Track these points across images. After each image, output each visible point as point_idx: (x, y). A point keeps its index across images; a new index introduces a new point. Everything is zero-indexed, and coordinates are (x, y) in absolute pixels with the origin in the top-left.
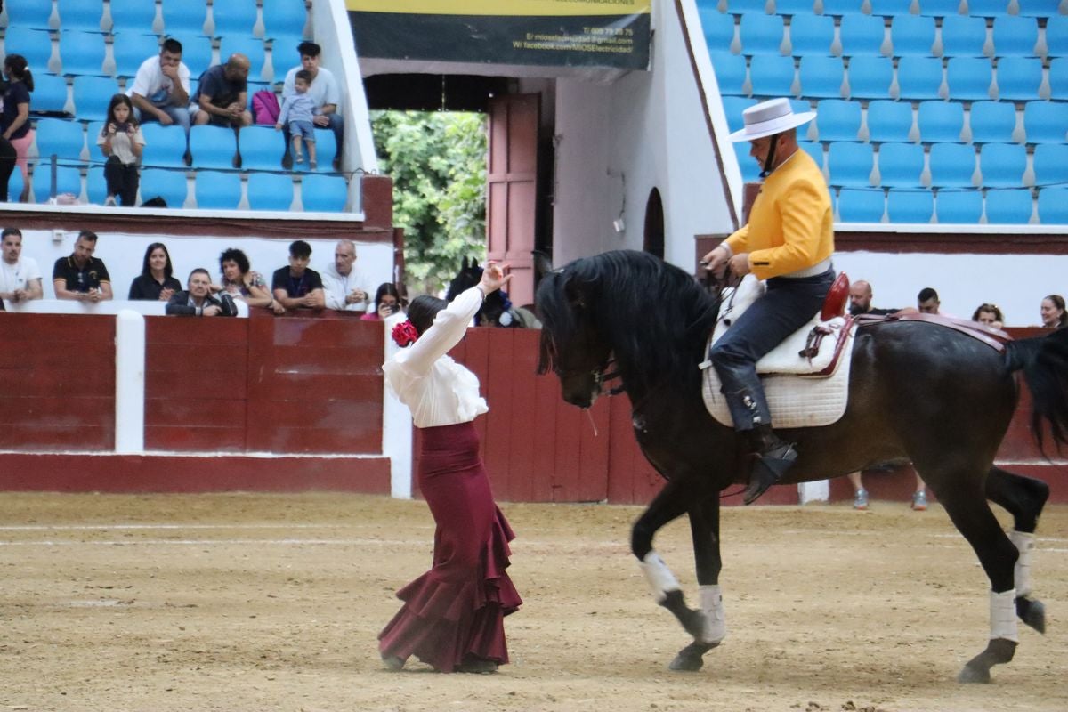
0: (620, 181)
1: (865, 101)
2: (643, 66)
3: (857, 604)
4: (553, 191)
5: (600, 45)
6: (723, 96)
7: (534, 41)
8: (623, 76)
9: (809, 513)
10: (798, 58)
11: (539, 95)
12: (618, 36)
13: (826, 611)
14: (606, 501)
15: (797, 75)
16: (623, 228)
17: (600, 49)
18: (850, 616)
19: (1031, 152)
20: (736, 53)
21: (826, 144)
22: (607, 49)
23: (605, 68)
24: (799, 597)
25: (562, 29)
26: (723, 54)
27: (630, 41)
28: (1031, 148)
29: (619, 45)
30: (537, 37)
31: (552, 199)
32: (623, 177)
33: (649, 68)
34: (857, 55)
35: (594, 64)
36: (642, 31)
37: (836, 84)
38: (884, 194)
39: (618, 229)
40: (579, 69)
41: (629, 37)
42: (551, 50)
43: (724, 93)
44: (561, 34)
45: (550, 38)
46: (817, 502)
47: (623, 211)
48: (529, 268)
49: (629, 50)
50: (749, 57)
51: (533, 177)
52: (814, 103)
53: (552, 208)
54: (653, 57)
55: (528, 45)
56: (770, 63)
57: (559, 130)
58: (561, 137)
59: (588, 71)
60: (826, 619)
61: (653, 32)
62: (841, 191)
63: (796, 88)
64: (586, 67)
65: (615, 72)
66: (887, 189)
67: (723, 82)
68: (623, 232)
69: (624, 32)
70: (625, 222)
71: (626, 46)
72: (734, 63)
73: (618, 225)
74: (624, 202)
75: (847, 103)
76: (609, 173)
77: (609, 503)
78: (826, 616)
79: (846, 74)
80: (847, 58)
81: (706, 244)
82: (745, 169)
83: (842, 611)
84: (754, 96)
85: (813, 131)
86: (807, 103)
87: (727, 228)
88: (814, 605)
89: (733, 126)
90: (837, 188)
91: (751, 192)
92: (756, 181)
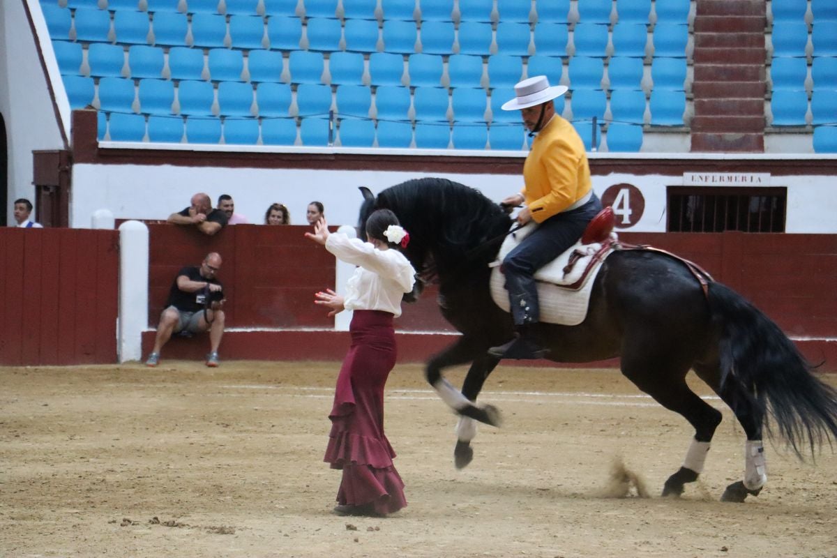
1: (167, 47)
3: (162, 441)
6: (53, 40)
9: (125, 370)
10: (112, 12)
13: (138, 447)
15: (112, 25)
18: (156, 450)
19: (295, 90)
20: (63, 6)
21: (137, 80)
24: (117, 436)
26: (53, 7)
28: (295, 86)
34: (159, 10)
37: (144, 33)
38: (182, 120)
43: (54, 38)
46: (132, 362)
50: (73, 10)
52: (126, 48)
56: (90, 15)
60: (137, 453)
62: (150, 118)
63: (112, 35)
66: (185, 116)
67: (53, 29)
72: (61, 14)
75: (152, 49)
78: (138, 451)
79: (151, 26)
80: (151, 13)
81: (42, 159)
82: (72, 99)
83: (151, 447)
84: (78, 41)
85: (126, 69)
86: (121, 48)
87: (59, 145)
88: (129, 442)
89: (62, 64)
90: (147, 115)
91: (76, 116)
92: (81, 108)
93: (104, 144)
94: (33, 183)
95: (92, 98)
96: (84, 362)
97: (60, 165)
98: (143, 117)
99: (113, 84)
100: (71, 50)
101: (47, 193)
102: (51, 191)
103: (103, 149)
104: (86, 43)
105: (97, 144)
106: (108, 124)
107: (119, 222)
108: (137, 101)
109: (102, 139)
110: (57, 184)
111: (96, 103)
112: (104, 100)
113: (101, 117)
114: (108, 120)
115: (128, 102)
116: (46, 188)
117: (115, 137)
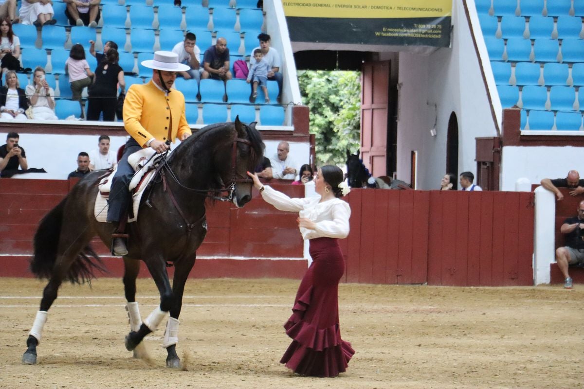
0: (434, 108)
1: (571, 64)
2: (447, 45)
3: (566, 341)
4: (397, 114)
5: (423, 34)
6: (491, 61)
7: (387, 32)
8: (436, 51)
9: (539, 291)
10: (533, 40)
11: (390, 62)
12: (433, 29)
13: (549, 345)
14: (426, 283)
15: (532, 50)
16: (435, 134)
17: (423, 36)
18: (562, 347)
20: (498, 38)
21: (549, 87)
22: (427, 36)
23: (426, 46)
24: (534, 337)
25: (402, 25)
26: (492, 38)
27: (440, 32)
29: (434, 34)
30: (389, 30)
31: (396, 118)
32: (436, 106)
33: (450, 46)
34: (566, 38)
35: (420, 44)
36: (447, 26)
37: (554, 54)
38: (581, 115)
39: (433, 135)
40: (411, 47)
41: (439, 29)
42: (396, 37)
43: (492, 59)
44: (402, 28)
45: (396, 30)
46: (543, 285)
47: (435, 125)
48: (384, 156)
49: (439, 36)
50: (506, 40)
51: (386, 106)
52: (542, 65)
53: (397, 122)
54: (453, 40)
55: (384, 35)
56: (517, 43)
57: (400, 80)
58: (402, 84)
59: (417, 48)
60: (549, 349)
61: (453, 26)
62: (557, 113)
63: (532, 57)
64: (415, 46)
65: (431, 49)
66: (582, 112)
67: (491, 54)
68: (435, 136)
69: (437, 26)
70: (436, 131)
71: (437, 34)
72: (498, 44)
73: (433, 133)
74: (436, 120)
75: (561, 65)
76: (428, 104)
77: (427, 284)
78: (549, 347)
79: (560, 49)
80: (561, 40)
81: (481, 143)
82: (503, 101)
83: (558, 345)
84: (508, 61)
85: (542, 80)
86: (538, 65)
87: (493, 134)
88: (543, 341)
89: (497, 78)
90: (555, 111)
91: (507, 114)
92: (509, 107)
93: (524, 132)
94: (475, 160)
95: (517, 101)
96: (510, 285)
97: (494, 147)
98: (553, 113)
99: (532, 90)
100: (503, 67)
101: (485, 167)
102: (488, 165)
103: (524, 136)
104: (514, 63)
105: (520, 132)
106: (528, 118)
107: (534, 187)
108: (548, 102)
109: (523, 129)
110: (492, 161)
111: (520, 104)
112: (525, 102)
113: (523, 114)
114: (528, 115)
115: (542, 102)
116: (484, 163)
117: (532, 127)
